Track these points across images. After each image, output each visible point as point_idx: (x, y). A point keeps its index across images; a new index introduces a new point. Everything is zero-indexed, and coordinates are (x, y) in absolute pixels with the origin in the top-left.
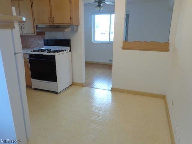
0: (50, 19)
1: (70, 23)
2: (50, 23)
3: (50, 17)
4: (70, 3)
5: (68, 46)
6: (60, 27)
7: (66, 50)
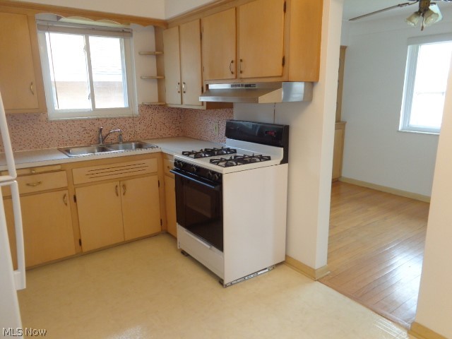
0: (233, 65)
1: (281, 76)
2: (234, 76)
3: (234, 59)
4: (285, 11)
5: (281, 147)
6: (256, 89)
7: (269, 158)
